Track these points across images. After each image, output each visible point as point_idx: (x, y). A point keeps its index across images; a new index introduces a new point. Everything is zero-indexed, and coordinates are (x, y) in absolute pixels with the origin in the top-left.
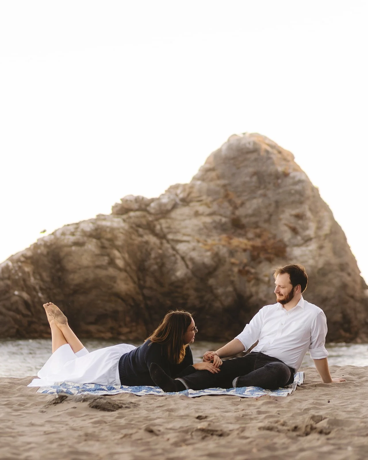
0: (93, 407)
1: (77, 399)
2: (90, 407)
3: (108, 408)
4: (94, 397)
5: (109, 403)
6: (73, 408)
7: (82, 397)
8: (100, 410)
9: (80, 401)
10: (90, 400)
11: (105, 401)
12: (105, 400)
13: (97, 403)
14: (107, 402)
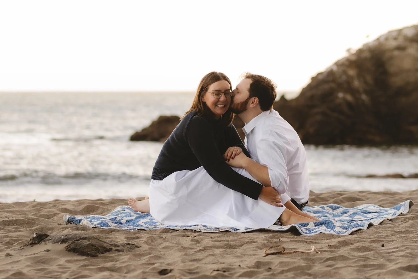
0: (70, 251)
1: (56, 239)
2: (66, 250)
3: (89, 251)
4: (76, 237)
5: (92, 245)
6: (46, 251)
7: (61, 237)
8: (78, 255)
9: (58, 242)
10: (69, 242)
11: (88, 243)
12: (89, 241)
13: (77, 245)
14: (90, 244)
